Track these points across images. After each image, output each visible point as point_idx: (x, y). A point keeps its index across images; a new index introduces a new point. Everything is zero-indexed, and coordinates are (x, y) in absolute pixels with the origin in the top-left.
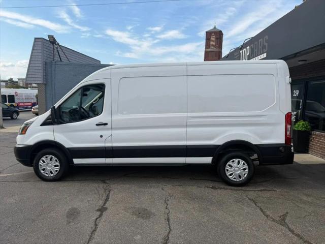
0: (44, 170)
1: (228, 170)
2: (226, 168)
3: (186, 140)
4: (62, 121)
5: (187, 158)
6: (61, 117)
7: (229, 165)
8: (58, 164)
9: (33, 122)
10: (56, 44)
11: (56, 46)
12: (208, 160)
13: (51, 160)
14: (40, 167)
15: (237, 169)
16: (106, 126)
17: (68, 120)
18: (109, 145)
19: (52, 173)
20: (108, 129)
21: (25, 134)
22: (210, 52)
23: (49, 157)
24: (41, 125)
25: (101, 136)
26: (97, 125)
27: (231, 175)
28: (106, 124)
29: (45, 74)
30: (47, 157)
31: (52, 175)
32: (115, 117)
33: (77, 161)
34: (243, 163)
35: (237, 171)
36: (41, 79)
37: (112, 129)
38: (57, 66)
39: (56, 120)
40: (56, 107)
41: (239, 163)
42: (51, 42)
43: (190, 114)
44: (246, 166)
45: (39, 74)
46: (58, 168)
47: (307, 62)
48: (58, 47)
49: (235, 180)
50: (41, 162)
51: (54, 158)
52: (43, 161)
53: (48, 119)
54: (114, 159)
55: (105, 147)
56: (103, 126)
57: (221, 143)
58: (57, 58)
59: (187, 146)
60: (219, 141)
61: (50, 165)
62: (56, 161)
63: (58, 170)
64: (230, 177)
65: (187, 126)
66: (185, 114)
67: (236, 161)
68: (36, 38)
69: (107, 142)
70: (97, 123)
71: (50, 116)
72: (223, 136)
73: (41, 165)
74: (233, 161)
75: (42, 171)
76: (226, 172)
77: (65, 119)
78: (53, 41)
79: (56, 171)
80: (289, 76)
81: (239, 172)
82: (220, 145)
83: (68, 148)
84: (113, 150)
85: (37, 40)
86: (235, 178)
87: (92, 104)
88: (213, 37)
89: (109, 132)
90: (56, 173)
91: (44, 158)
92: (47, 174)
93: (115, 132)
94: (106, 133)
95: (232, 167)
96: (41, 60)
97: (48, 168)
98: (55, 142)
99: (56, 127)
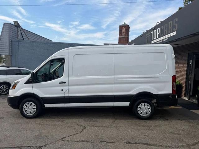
0: (26, 111)
1: (139, 111)
2: (138, 109)
3: (114, 92)
4: (38, 81)
5: (114, 103)
6: (37, 79)
7: (140, 107)
8: (36, 108)
9: (20, 81)
10: (20, 28)
11: (20, 29)
12: (127, 104)
13: (31, 105)
14: (23, 109)
15: (144, 109)
16: (65, 84)
17: (41, 80)
18: (67, 95)
19: (31, 113)
20: (66, 86)
21: (14, 89)
22: (122, 38)
23: (30, 103)
24: (25, 84)
25: (62, 90)
26: (60, 83)
27: (141, 113)
28: (65, 83)
29: (11, 48)
30: (28, 103)
31: (31, 114)
32: (70, 78)
33: (47, 105)
34: (147, 105)
35: (144, 110)
36: (8, 52)
37: (69, 86)
38: (20, 42)
39: (34, 80)
40: (34, 72)
41: (145, 105)
42: (16, 26)
43: (116, 76)
44: (149, 107)
45: (7, 48)
46: (35, 110)
47: (179, 46)
48: (21, 30)
49: (144, 116)
50: (24, 106)
51: (33, 104)
52: (26, 106)
53: (29, 80)
54: (70, 104)
55: (64, 97)
56: (63, 84)
57: (134, 93)
58: (20, 37)
59: (114, 95)
60: (133, 92)
61: (30, 108)
62: (34, 105)
63: (35, 111)
64: (141, 114)
65: (114, 83)
66: (113, 76)
67: (143, 104)
68: (5, 23)
69: (66, 94)
70: (60, 82)
71: (30, 78)
72: (135, 89)
73: (24, 108)
74: (141, 105)
75: (25, 112)
76: (138, 112)
77: (39, 80)
78: (17, 25)
79: (34, 112)
80: (173, 54)
81: (146, 111)
82: (134, 95)
83: (41, 98)
84: (69, 98)
85: (5, 24)
86: (144, 115)
87: (55, 70)
88: (124, 29)
89: (67, 88)
90: (34, 113)
91: (26, 104)
92: (28, 113)
93: (70, 87)
94: (65, 88)
95: (141, 108)
96: (8, 38)
97: (29, 110)
98: (33, 94)
99: (34, 84)
